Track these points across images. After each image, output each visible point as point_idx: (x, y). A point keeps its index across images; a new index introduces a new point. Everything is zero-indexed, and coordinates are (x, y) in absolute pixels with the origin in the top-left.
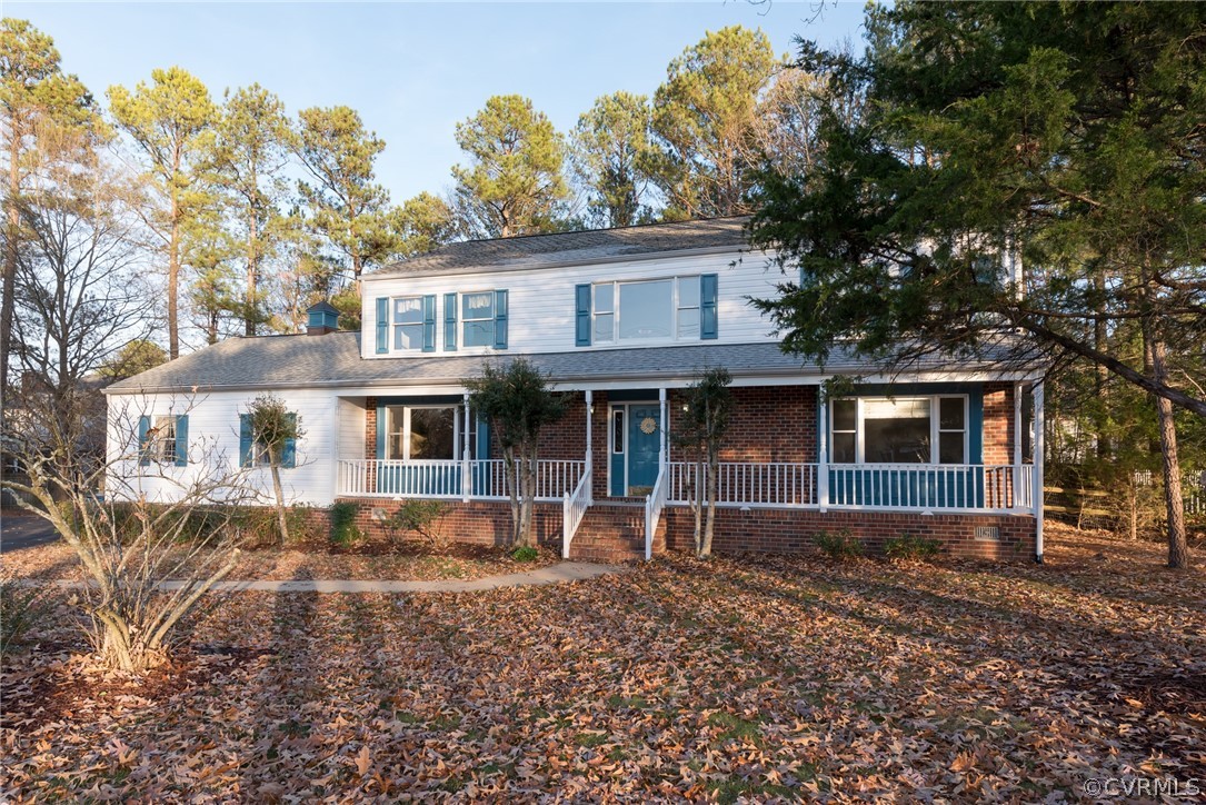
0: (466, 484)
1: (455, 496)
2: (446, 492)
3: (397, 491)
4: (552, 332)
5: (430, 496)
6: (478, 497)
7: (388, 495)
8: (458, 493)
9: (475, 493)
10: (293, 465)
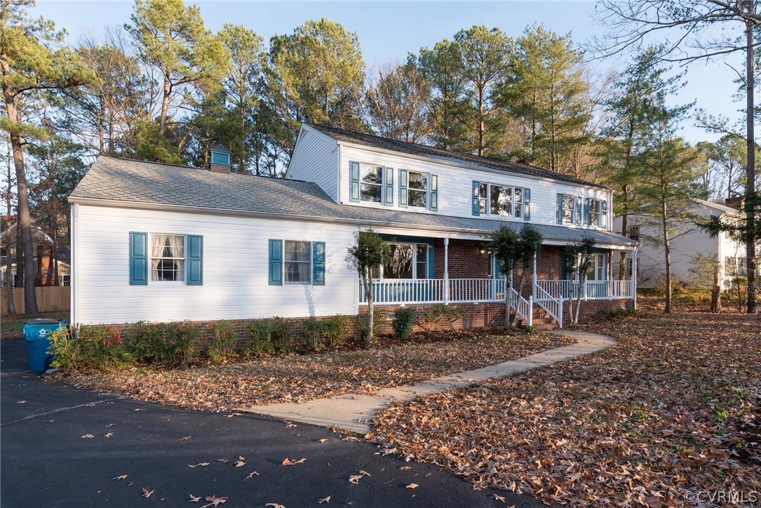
0: (447, 294)
1: (440, 302)
2: (434, 300)
3: (403, 300)
4: (460, 205)
5: (425, 302)
6: (453, 302)
7: (397, 303)
8: (441, 299)
9: (451, 300)
10: (323, 283)
